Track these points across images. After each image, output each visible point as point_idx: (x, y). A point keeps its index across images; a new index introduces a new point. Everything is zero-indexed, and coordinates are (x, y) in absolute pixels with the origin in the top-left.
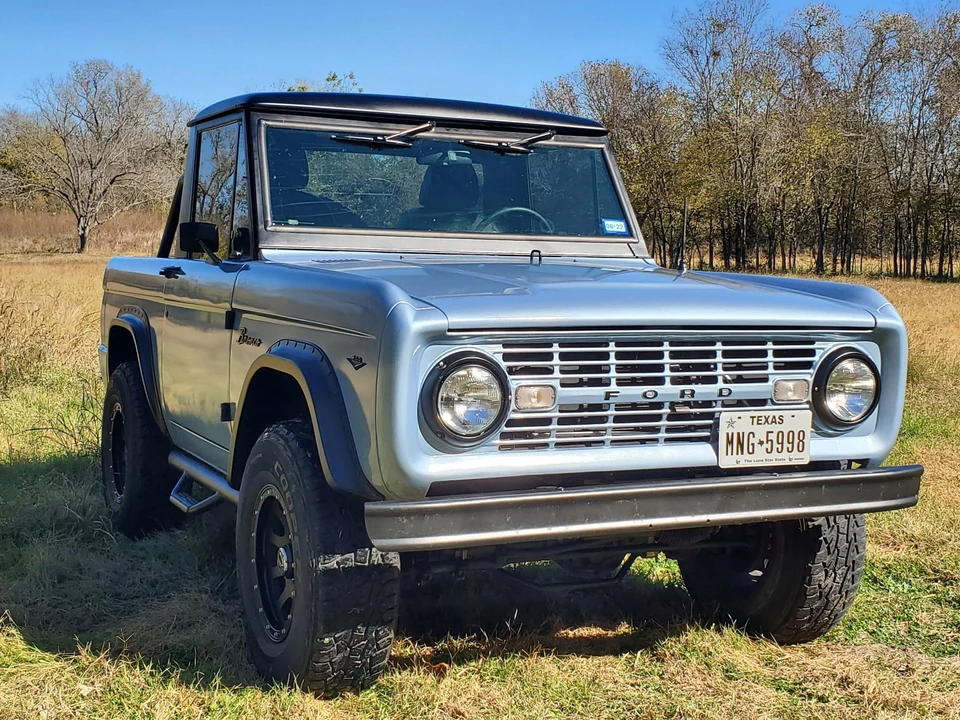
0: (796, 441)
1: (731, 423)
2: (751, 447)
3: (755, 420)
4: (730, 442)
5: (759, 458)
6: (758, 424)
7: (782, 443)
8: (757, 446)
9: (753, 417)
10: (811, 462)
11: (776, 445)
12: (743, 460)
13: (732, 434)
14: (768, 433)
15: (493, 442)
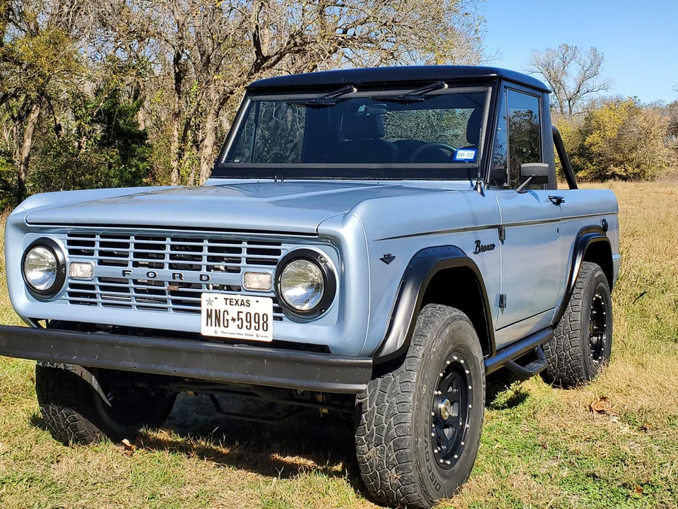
0: (261, 322)
1: (210, 302)
2: (226, 322)
3: (228, 301)
4: (209, 316)
5: (232, 331)
6: (230, 305)
7: (250, 322)
8: (231, 322)
9: (226, 299)
10: (274, 341)
11: (245, 323)
12: (220, 332)
13: (211, 310)
14: (239, 312)
15: (63, 297)
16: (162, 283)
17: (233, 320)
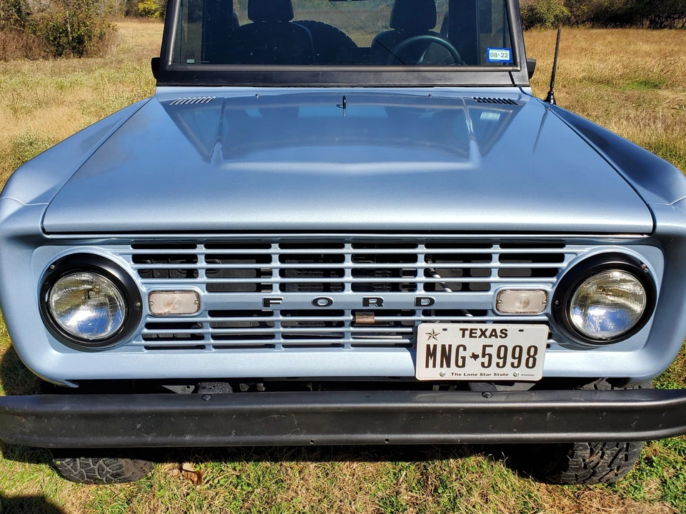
0: (525, 356)
1: (433, 335)
2: (460, 360)
3: (467, 333)
4: (431, 353)
5: (473, 371)
6: (471, 336)
7: (505, 358)
8: (469, 361)
9: (464, 330)
10: (544, 379)
11: (495, 360)
12: (450, 374)
13: (435, 346)
14: (484, 347)
15: (134, 342)
16: (341, 313)
17: (475, 357)
